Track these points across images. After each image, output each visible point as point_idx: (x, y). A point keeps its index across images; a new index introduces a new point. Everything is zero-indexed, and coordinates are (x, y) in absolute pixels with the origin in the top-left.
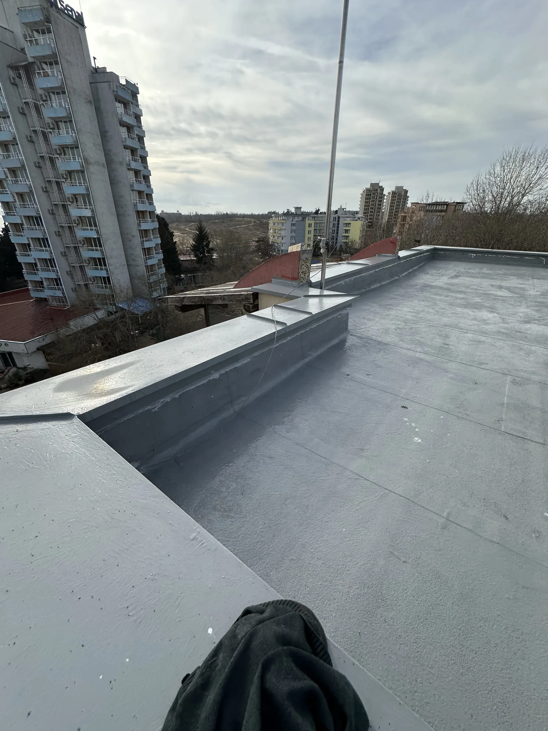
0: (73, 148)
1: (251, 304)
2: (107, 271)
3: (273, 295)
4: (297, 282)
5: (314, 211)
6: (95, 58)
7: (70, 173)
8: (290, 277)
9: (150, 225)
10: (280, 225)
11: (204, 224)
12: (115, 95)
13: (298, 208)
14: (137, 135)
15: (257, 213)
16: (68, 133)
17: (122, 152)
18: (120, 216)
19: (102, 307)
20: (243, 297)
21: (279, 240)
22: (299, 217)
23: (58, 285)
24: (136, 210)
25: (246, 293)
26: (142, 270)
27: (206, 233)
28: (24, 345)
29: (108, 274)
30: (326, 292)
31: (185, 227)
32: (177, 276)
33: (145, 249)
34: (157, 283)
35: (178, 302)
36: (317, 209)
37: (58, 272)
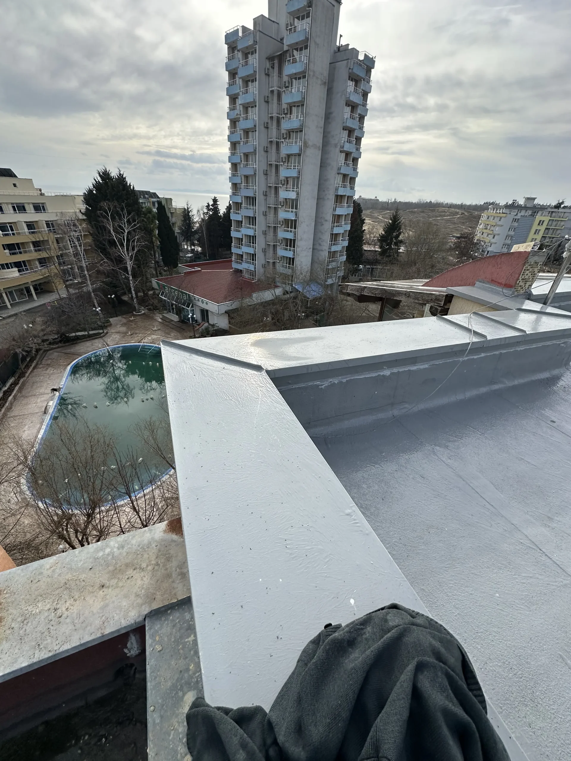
0: (298, 132)
1: (441, 307)
2: (294, 253)
3: (472, 301)
4: (510, 290)
5: (554, 204)
6: (341, 36)
7: (289, 156)
8: (504, 283)
9: (346, 210)
10: (497, 220)
11: (401, 212)
12: (350, 73)
13: (530, 199)
14: (360, 115)
15: (468, 203)
16: (297, 117)
17: (340, 133)
18: (320, 199)
19: (281, 285)
20: (434, 297)
21: (488, 239)
22: (528, 211)
23: (253, 260)
24: (336, 194)
25: (437, 293)
26: (324, 255)
27: (400, 222)
28: (217, 306)
29: (294, 255)
30: (550, 310)
31: (378, 214)
32: (356, 266)
33: (333, 234)
34: (336, 270)
35: (358, 291)
36: (560, 202)
37: (256, 249)
